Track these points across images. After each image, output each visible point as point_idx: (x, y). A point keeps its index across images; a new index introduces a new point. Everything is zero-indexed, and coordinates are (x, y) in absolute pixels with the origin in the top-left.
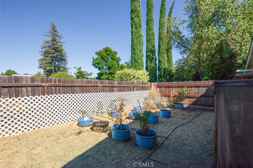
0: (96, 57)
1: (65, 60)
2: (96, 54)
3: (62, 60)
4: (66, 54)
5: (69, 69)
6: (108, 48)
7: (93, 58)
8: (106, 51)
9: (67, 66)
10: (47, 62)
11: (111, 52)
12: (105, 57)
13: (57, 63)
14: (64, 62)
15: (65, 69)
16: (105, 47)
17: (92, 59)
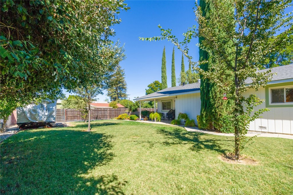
0: (148, 88)
1: (125, 89)
2: (148, 87)
3: (123, 88)
4: (126, 84)
5: (128, 95)
6: (156, 81)
7: (146, 89)
8: (155, 84)
9: (127, 93)
10: (113, 91)
11: (159, 84)
12: (154, 88)
13: (119, 91)
14: (124, 90)
15: (125, 96)
16: (155, 81)
17: (146, 91)
